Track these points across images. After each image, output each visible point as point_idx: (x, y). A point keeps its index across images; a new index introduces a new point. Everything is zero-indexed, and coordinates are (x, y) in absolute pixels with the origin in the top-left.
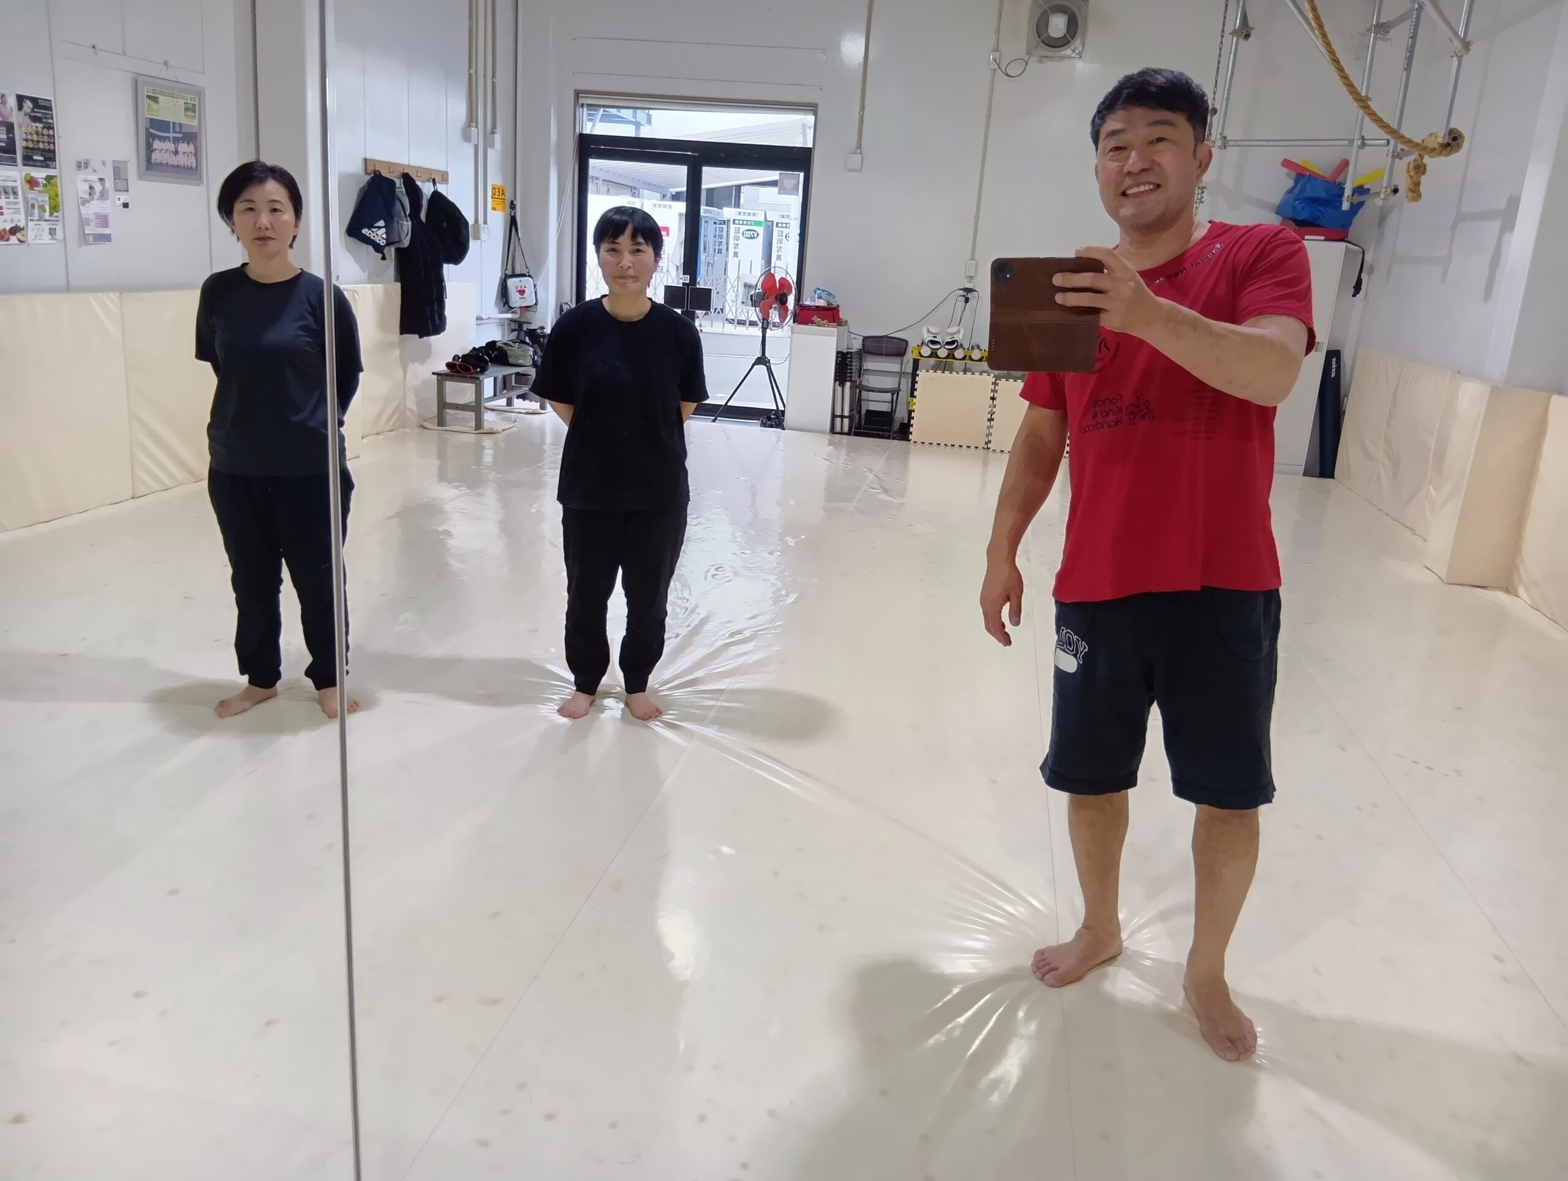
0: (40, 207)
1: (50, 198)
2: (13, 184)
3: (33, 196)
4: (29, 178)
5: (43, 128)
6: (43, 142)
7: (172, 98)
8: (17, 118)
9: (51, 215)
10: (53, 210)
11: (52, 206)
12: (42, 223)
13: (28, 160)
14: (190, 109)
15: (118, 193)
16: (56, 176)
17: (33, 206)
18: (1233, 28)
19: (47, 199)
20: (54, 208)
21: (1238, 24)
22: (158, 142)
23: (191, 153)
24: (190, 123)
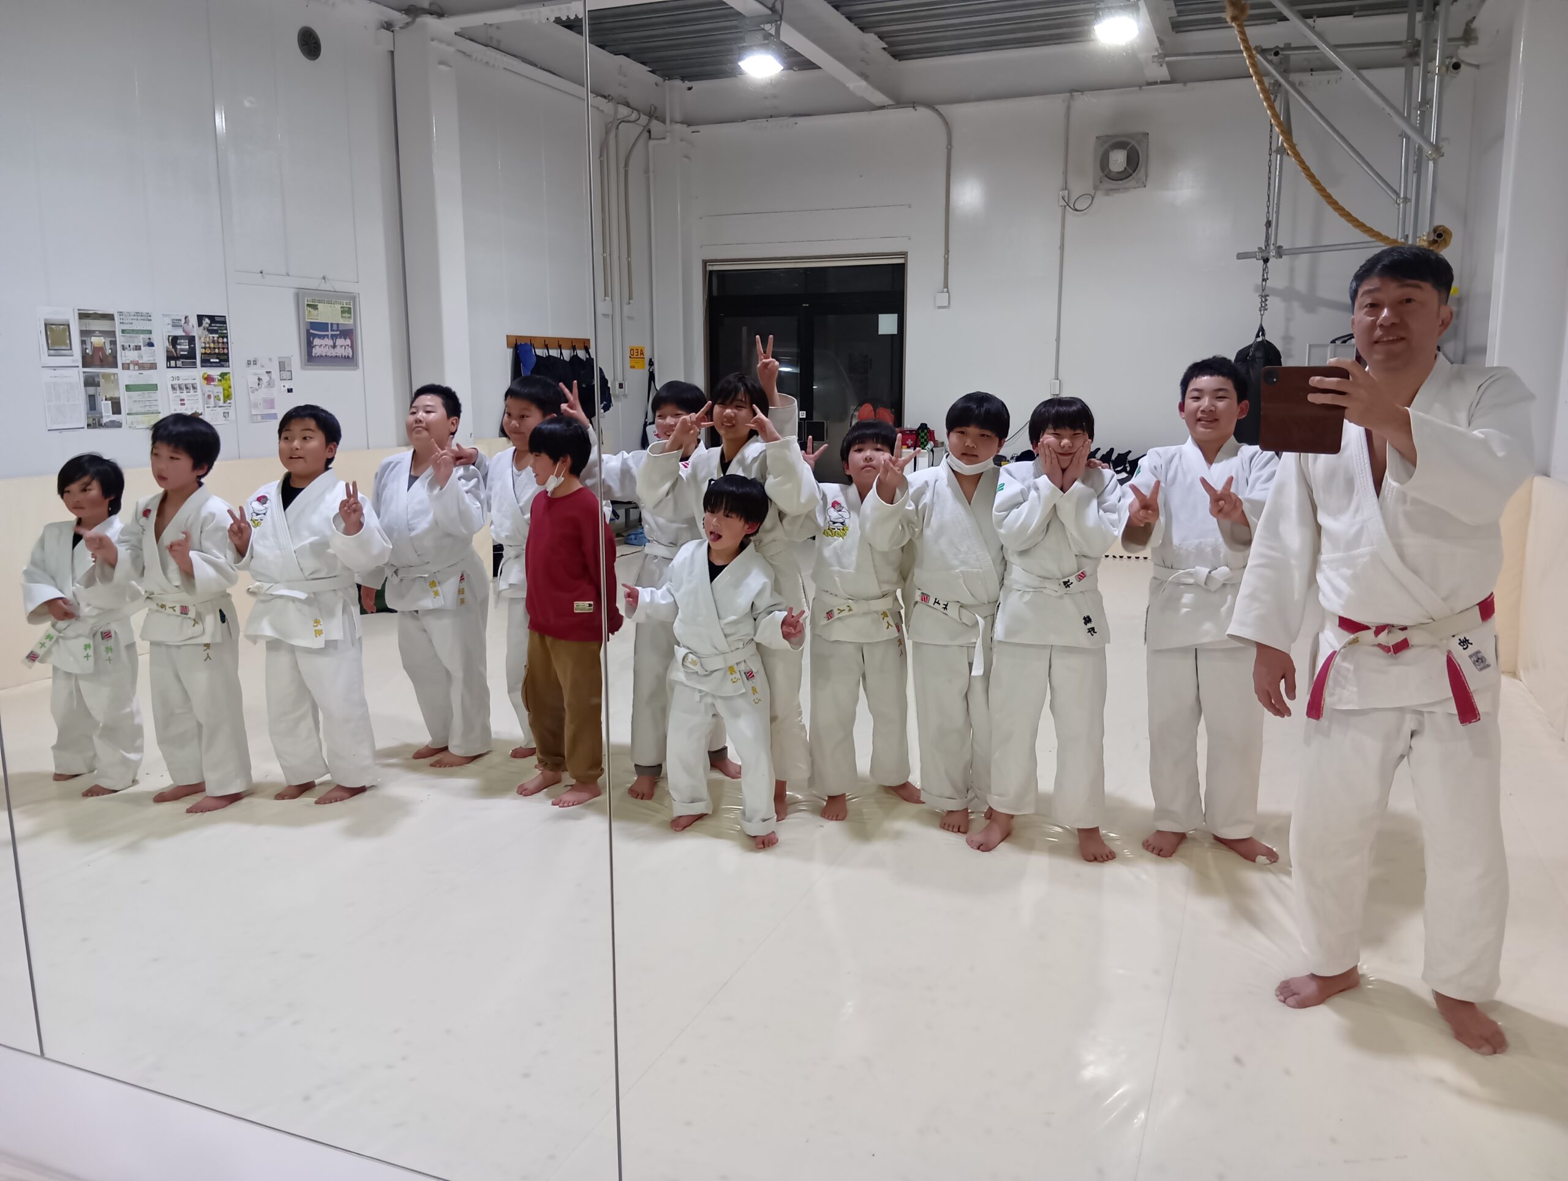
0: (215, 397)
1: (224, 390)
2: (193, 382)
3: (211, 389)
4: (206, 376)
5: (218, 338)
6: (219, 348)
7: (330, 305)
8: (197, 332)
9: (225, 402)
10: (226, 399)
11: (226, 395)
12: (217, 409)
13: (205, 362)
14: (346, 311)
15: (282, 381)
16: (229, 373)
17: (209, 396)
18: (1277, 146)
19: (222, 391)
20: (228, 397)
21: (1280, 142)
22: (318, 339)
23: (348, 345)
24: (344, 323)
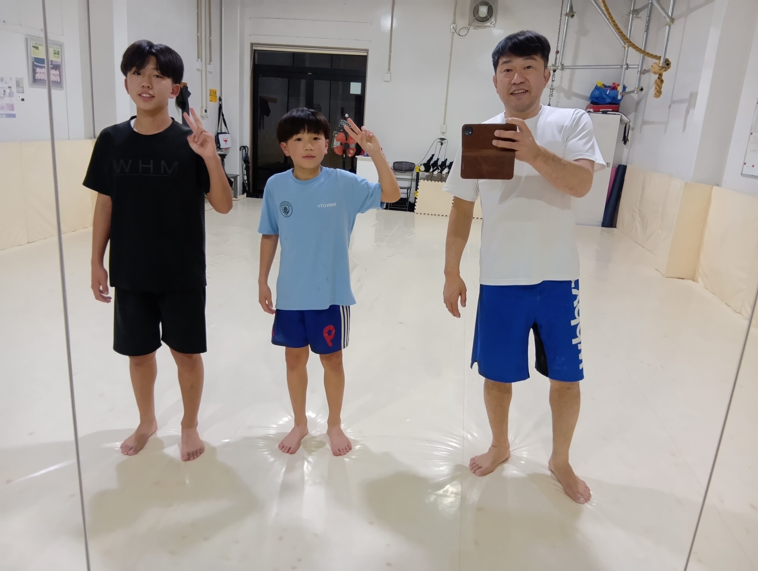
14: (56, 52)
15: (19, 93)
18: (566, 12)
21: (568, 10)
22: (39, 69)
23: (57, 75)
24: (56, 60)
